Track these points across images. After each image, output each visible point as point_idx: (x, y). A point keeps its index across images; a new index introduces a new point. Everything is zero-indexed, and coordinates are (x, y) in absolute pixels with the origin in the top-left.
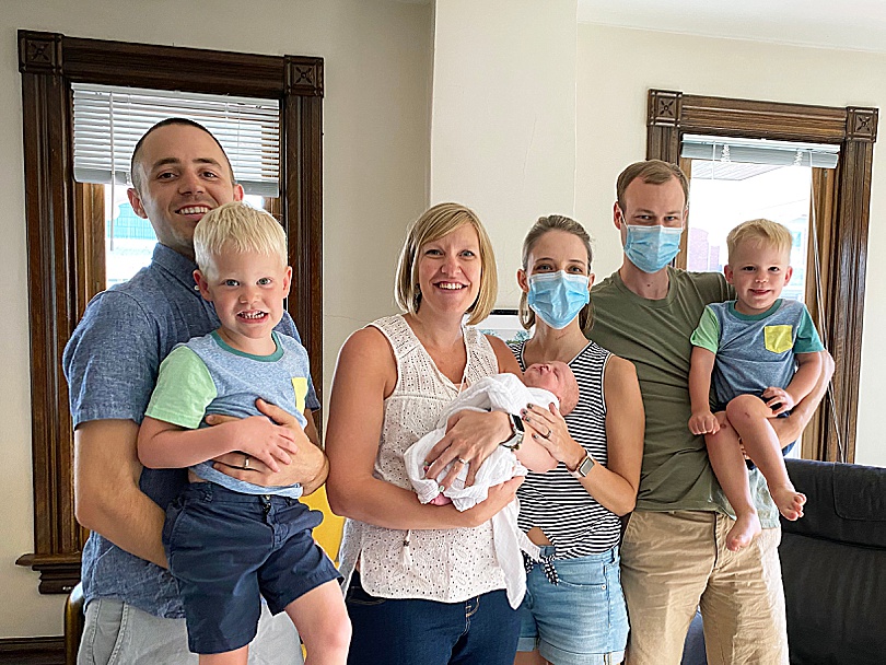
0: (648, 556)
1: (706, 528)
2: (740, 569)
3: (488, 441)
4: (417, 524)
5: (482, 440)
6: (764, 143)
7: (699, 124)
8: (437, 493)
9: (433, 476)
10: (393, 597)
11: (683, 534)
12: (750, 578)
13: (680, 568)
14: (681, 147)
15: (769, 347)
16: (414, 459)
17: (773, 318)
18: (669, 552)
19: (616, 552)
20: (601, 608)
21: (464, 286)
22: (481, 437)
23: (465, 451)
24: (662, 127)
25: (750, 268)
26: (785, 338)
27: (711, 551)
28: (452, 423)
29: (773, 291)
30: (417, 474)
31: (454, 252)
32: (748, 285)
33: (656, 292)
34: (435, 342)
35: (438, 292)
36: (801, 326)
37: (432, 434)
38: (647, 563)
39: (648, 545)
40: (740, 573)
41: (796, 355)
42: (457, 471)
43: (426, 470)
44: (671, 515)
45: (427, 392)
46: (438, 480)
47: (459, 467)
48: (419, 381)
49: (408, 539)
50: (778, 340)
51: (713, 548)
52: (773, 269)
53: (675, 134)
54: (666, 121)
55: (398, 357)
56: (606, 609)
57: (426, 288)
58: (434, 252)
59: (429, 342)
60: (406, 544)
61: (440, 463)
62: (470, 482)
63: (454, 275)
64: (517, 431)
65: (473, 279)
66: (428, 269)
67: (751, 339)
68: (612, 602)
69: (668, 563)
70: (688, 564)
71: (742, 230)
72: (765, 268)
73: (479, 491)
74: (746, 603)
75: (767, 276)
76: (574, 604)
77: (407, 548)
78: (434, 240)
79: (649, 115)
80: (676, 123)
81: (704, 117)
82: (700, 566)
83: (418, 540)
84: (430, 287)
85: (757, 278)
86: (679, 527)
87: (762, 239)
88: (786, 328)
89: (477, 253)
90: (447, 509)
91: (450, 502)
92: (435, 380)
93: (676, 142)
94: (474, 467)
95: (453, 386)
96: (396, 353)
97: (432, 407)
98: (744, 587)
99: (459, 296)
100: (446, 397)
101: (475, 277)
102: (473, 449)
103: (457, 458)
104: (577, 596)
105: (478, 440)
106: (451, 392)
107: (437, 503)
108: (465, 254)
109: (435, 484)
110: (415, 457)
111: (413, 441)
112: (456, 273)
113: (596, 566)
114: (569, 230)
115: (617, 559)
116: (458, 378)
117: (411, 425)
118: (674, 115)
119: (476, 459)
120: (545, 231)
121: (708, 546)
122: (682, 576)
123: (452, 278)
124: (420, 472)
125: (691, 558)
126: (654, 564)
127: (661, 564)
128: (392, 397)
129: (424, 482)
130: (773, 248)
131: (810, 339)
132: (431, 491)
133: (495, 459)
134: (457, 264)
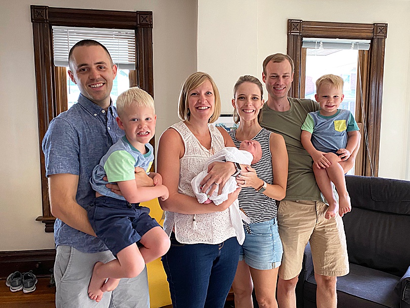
0: (288, 220)
1: (312, 207)
2: (327, 224)
3: (227, 175)
4: (198, 212)
5: (224, 175)
6: (337, 40)
7: (310, 33)
8: (206, 199)
9: (204, 192)
10: (190, 243)
11: (303, 210)
12: (332, 227)
13: (302, 225)
14: (302, 43)
15: (337, 129)
16: (196, 184)
17: (338, 117)
18: (297, 218)
19: (276, 219)
20: (270, 244)
21: (208, 108)
22: (224, 173)
23: (217, 180)
24: (294, 35)
25: (326, 97)
26: (343, 125)
27: (315, 217)
28: (210, 168)
29: (336, 106)
30: (197, 190)
31: (203, 93)
32: (325, 103)
33: (283, 108)
34: (198, 133)
35: (198, 111)
36: (349, 120)
37: (201, 173)
38: (288, 223)
39: (288, 216)
40: (327, 225)
41: (347, 133)
42: (215, 188)
43: (201, 189)
44: (297, 202)
45: (198, 155)
46: (207, 193)
47: (215, 187)
48: (194, 150)
49: (195, 218)
50: (340, 126)
51: (315, 215)
52: (335, 96)
53: (299, 38)
54: (295, 32)
55: (184, 140)
56: (272, 244)
57: (193, 110)
58: (194, 94)
59: (196, 133)
60: (194, 220)
61: (207, 186)
62: (220, 193)
63: (204, 103)
64: (238, 170)
65: (212, 104)
66: (193, 102)
67: (328, 126)
68: (275, 241)
69: (297, 223)
70: (305, 223)
71: (322, 80)
72: (332, 96)
73: (224, 196)
74: (330, 238)
75: (333, 100)
76: (258, 242)
77: (194, 222)
78: (194, 89)
79: (288, 30)
80: (300, 33)
81: (312, 30)
82: (311, 223)
83: (199, 218)
84: (194, 109)
85: (328, 100)
86: (300, 207)
87: (331, 84)
88: (343, 121)
89: (213, 93)
90: (211, 204)
91: (212, 202)
92: (201, 150)
93: (300, 41)
94: (221, 187)
95: (208, 151)
96: (183, 139)
97: (201, 161)
98: (329, 231)
99: (207, 112)
100: (205, 156)
101: (213, 103)
102: (221, 179)
103: (214, 183)
104: (260, 239)
105: (223, 174)
106: (208, 154)
107: (207, 203)
108: (208, 93)
109: (205, 195)
110: (196, 183)
111: (193, 176)
112: (205, 102)
113: (267, 226)
114: (252, 82)
115: (276, 222)
116: (209, 147)
117: (193, 170)
118: (299, 30)
119: (222, 183)
120: (242, 82)
121: (313, 215)
122: (303, 228)
123: (203, 104)
124: (198, 190)
125: (306, 220)
126: (291, 223)
127: (294, 223)
128: (183, 158)
129: (201, 194)
130: (336, 88)
131: (354, 125)
132: (204, 198)
133: (230, 182)
134: (205, 98)
